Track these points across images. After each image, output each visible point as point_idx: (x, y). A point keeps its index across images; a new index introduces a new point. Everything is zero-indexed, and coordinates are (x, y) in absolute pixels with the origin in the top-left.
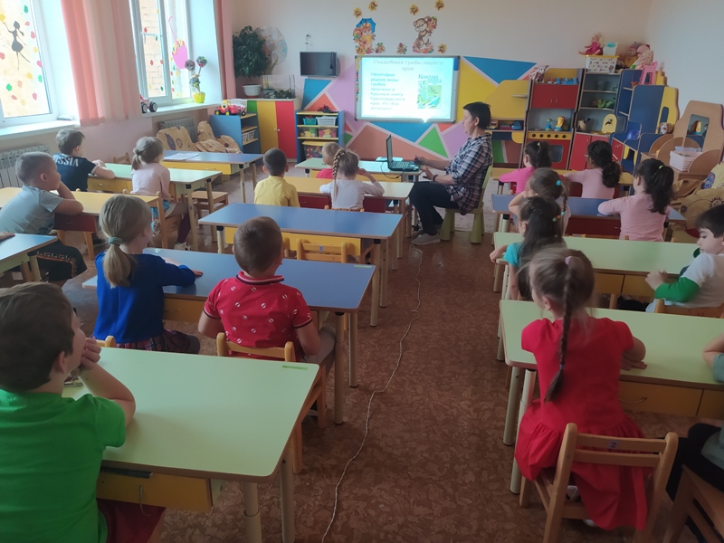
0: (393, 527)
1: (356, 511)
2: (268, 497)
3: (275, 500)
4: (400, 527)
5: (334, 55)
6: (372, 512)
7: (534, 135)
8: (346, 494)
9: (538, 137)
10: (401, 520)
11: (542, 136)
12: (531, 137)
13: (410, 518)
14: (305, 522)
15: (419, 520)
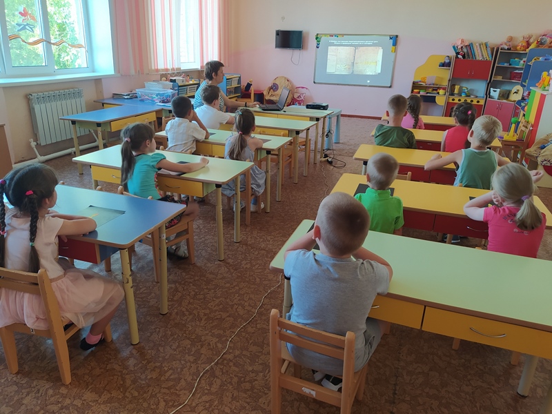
0: (230, 357)
1: (209, 344)
2: (153, 328)
3: (158, 330)
4: (235, 357)
5: (300, 33)
6: (220, 345)
7: (453, 100)
8: (207, 332)
9: (456, 101)
10: (237, 353)
11: (459, 100)
12: (451, 101)
13: (244, 353)
14: (172, 345)
15: (251, 354)
